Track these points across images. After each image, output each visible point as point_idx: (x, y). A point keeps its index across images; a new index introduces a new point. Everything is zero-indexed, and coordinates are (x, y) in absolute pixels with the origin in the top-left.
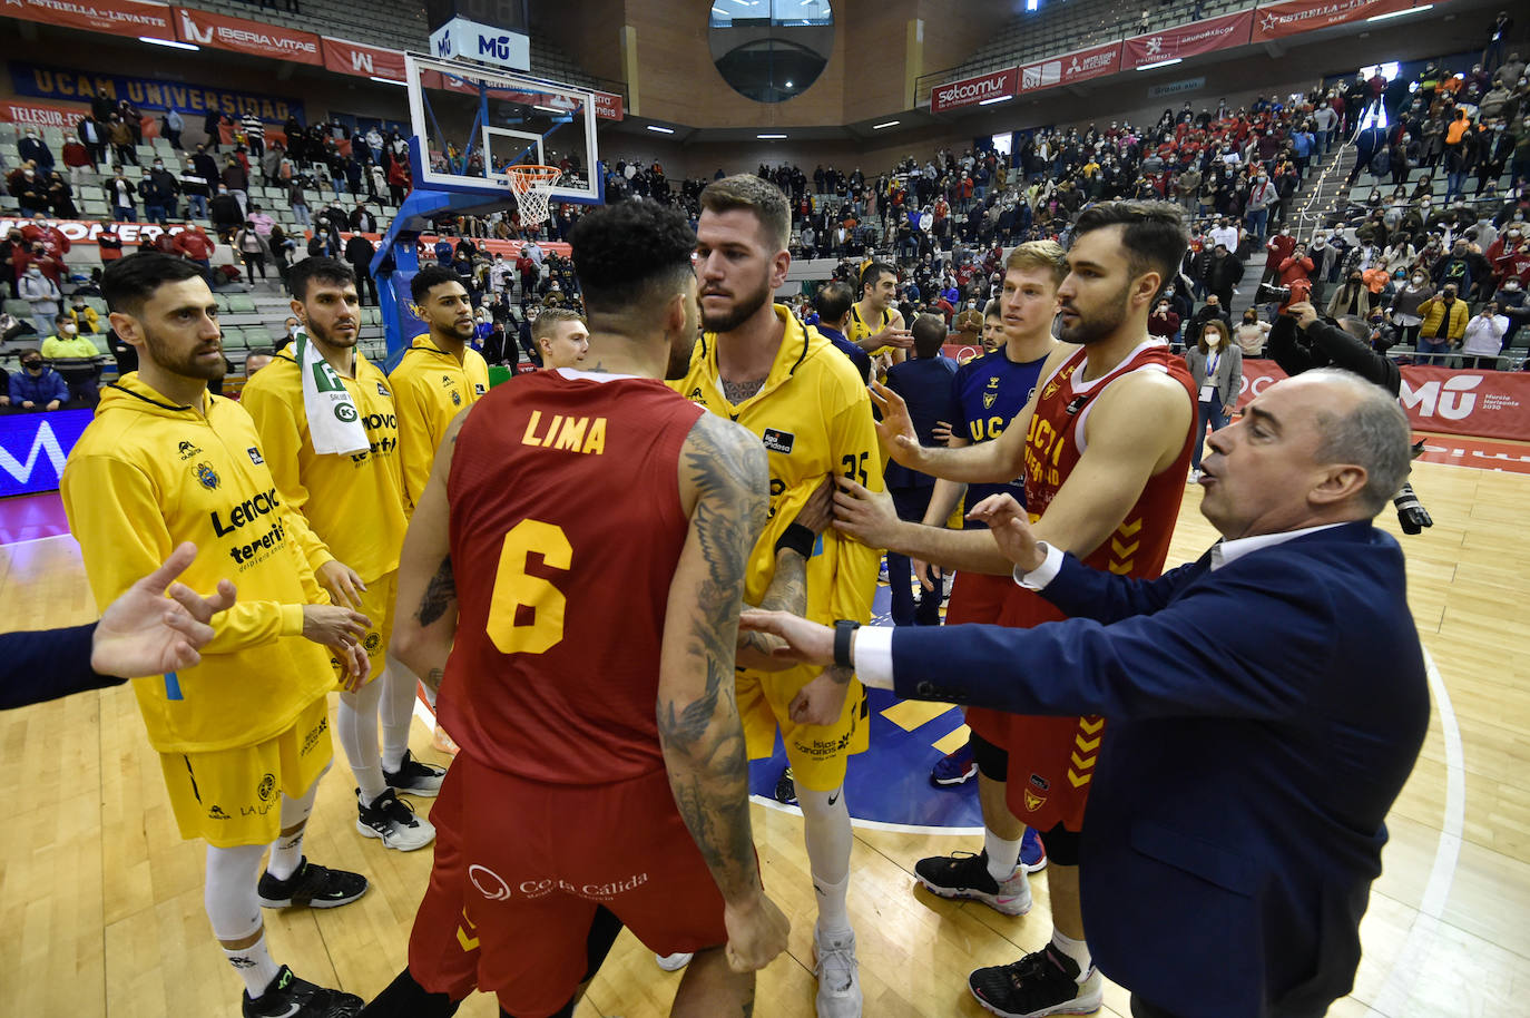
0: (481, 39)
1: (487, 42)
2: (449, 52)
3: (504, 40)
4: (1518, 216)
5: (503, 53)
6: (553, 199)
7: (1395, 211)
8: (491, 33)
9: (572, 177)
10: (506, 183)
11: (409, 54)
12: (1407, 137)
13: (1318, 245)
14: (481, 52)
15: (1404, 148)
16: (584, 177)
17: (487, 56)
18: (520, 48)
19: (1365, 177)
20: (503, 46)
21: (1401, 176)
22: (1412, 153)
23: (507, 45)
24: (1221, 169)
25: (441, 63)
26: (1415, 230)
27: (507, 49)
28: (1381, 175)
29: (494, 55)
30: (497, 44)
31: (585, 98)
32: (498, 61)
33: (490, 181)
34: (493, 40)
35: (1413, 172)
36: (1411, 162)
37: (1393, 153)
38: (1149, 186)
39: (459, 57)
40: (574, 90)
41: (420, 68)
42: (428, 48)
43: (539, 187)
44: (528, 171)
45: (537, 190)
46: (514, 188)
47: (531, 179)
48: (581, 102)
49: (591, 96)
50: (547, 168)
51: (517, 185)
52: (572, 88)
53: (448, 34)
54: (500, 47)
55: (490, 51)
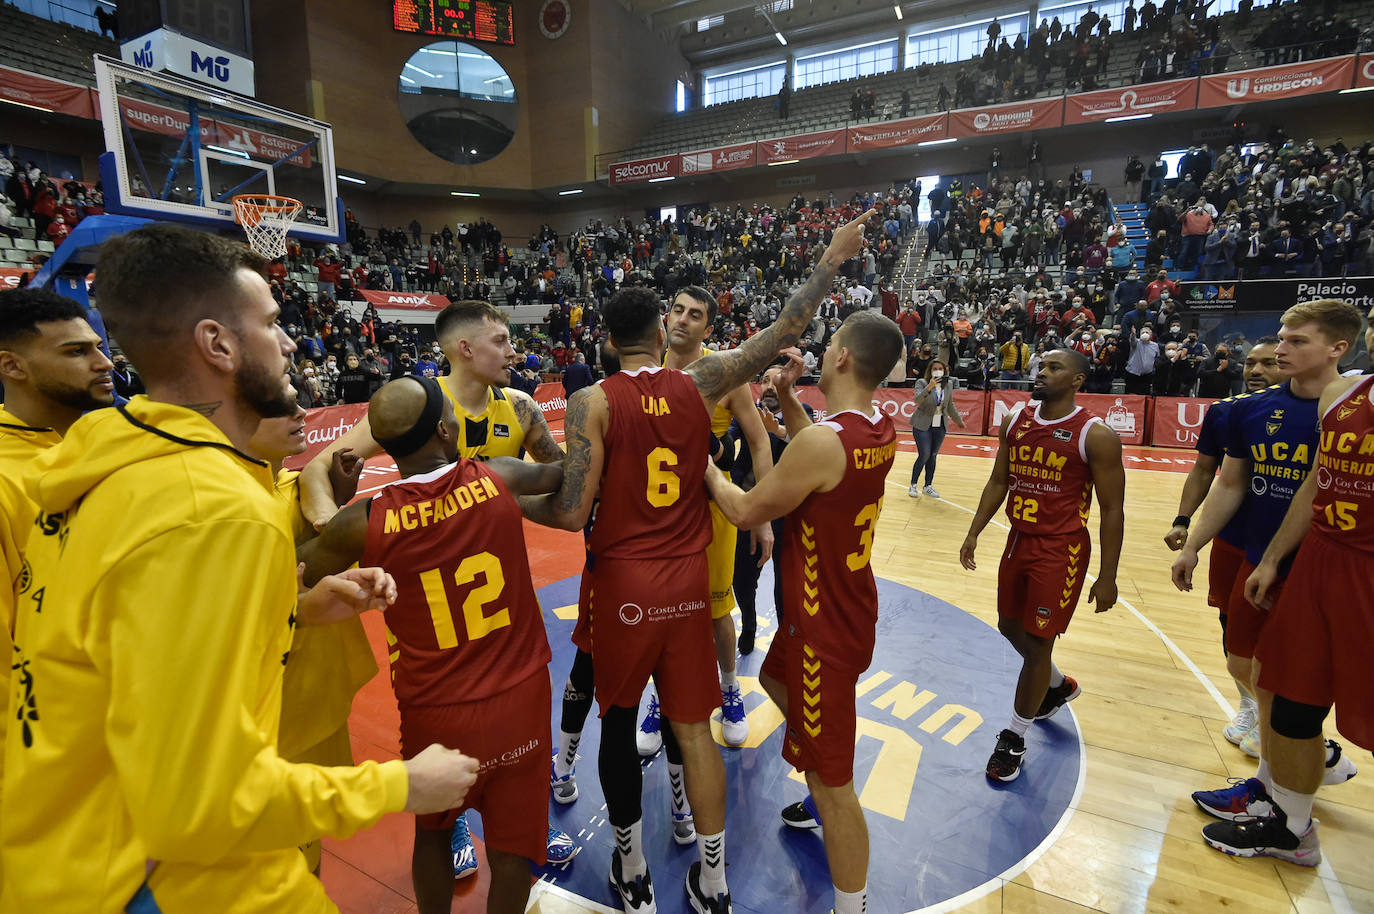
0: (195, 56)
1: (202, 60)
2: (150, 65)
4: (1038, 284)
5: (222, 74)
6: (291, 234)
7: (963, 277)
8: (206, 51)
9: (309, 212)
10: (228, 213)
11: (100, 58)
12: (957, 227)
14: (194, 69)
15: (957, 234)
17: (202, 75)
18: (242, 73)
19: (935, 255)
20: (222, 67)
21: (957, 256)
22: (963, 238)
23: (227, 67)
25: (145, 73)
26: (979, 292)
27: (226, 71)
28: (946, 253)
29: (210, 75)
30: (214, 63)
31: (322, 132)
32: (215, 81)
33: (209, 210)
34: (209, 60)
35: (964, 251)
36: (964, 245)
37: (951, 237)
38: (792, 254)
39: (165, 71)
40: (309, 122)
41: (116, 76)
42: (123, 56)
43: (271, 220)
44: (261, 202)
45: (269, 223)
46: (242, 219)
47: (262, 210)
48: (317, 136)
49: (329, 131)
50: (286, 200)
51: (245, 216)
52: (307, 120)
53: (148, 45)
54: (218, 68)
55: (206, 70)
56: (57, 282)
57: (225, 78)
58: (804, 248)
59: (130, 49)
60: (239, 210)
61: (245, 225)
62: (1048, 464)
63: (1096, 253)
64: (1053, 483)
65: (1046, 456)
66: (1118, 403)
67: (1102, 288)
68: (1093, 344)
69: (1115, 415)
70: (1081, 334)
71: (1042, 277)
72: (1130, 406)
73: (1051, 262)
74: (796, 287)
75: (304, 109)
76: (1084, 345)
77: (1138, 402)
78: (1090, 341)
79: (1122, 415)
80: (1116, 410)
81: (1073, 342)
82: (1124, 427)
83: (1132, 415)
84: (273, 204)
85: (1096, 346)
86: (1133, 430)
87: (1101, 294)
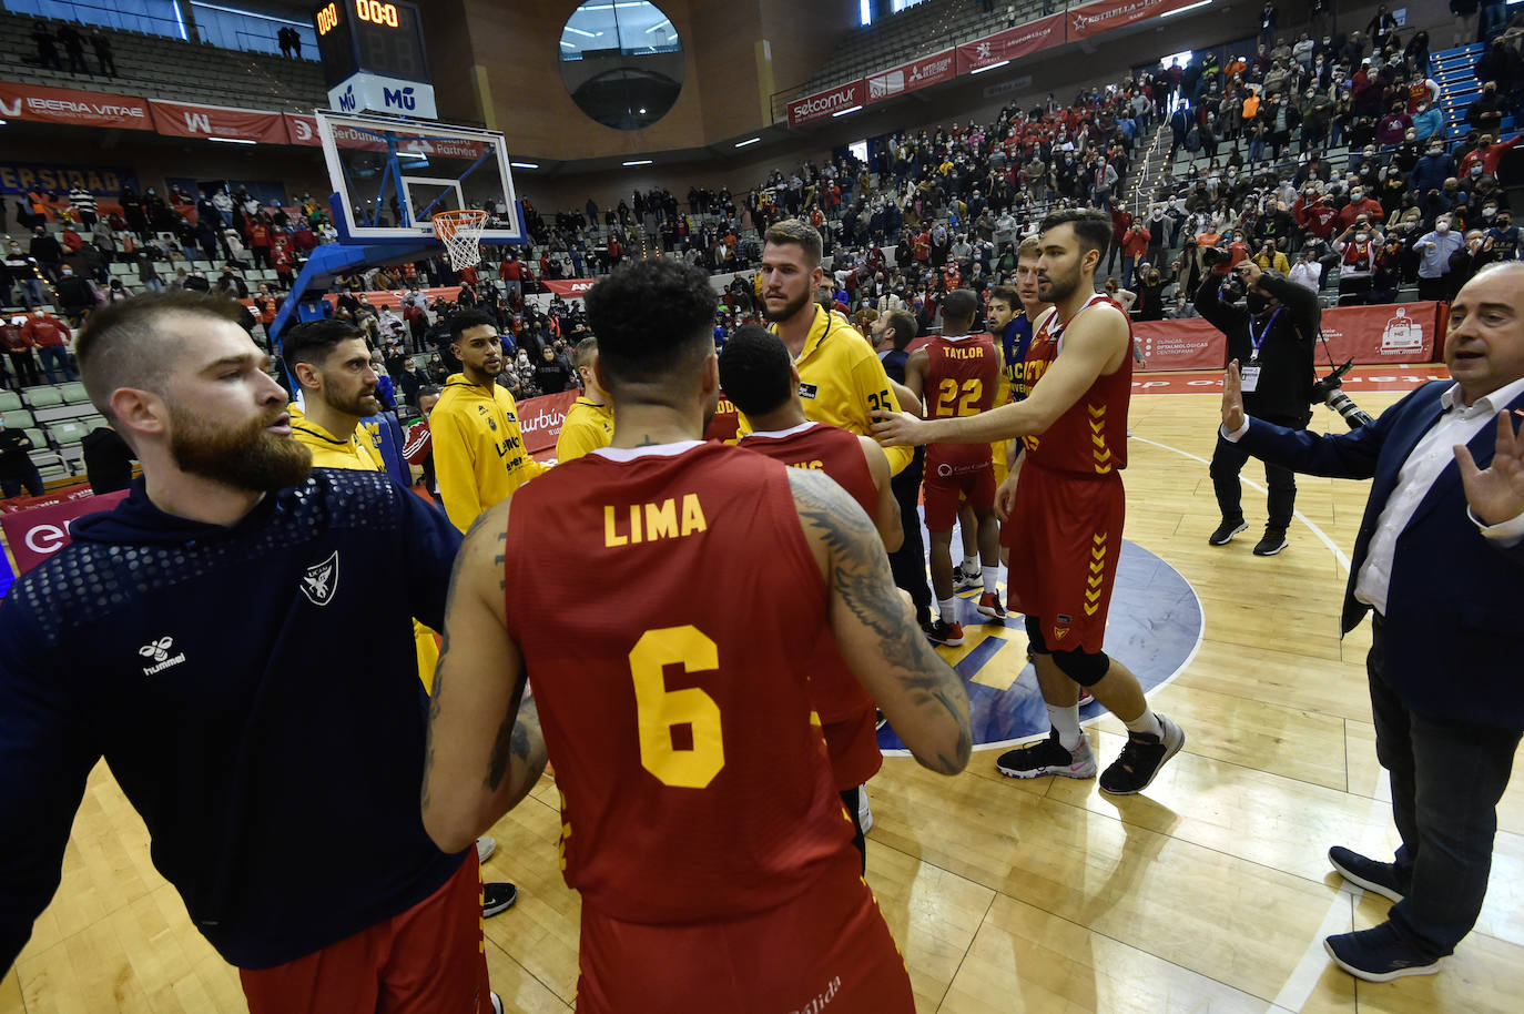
0: (386, 91)
1: (393, 94)
2: (353, 107)
3: (409, 91)
4: (1313, 176)
5: (410, 103)
6: (482, 241)
7: (1213, 181)
8: (396, 85)
9: (494, 219)
10: (429, 230)
11: (320, 112)
12: (1211, 116)
13: (1157, 217)
14: (388, 104)
15: (1210, 125)
16: (505, 218)
17: (394, 108)
18: (425, 98)
19: (1183, 154)
20: (408, 96)
21: (1211, 151)
22: (1217, 129)
23: (412, 96)
24: (1060, 157)
25: (351, 117)
26: (1232, 196)
27: (412, 99)
28: (1195, 151)
29: (401, 106)
30: (403, 95)
31: (496, 141)
33: (415, 230)
34: (398, 92)
35: (1220, 145)
36: (1218, 137)
37: (1202, 130)
38: (1001, 178)
39: (367, 111)
40: (485, 134)
41: (332, 126)
42: (332, 106)
43: (464, 232)
44: (455, 217)
45: (463, 234)
46: (442, 235)
47: (456, 224)
48: (492, 146)
49: (502, 138)
50: (474, 212)
51: (444, 231)
52: (483, 132)
53: (350, 89)
54: (406, 98)
55: (397, 102)
56: (300, 307)
57: (412, 107)
58: (1016, 169)
59: (335, 95)
60: (438, 226)
61: (445, 240)
63: (1395, 125)
66: (1400, 314)
67: (1396, 170)
68: (1369, 245)
69: (1395, 329)
70: (1354, 234)
71: (1316, 166)
72: (1416, 316)
73: (1339, 143)
74: (1005, 218)
75: (480, 124)
76: (1358, 246)
77: (1428, 310)
78: (1366, 242)
79: (1406, 328)
80: (1397, 322)
81: (1343, 244)
82: (1408, 342)
83: (1419, 326)
84: (464, 217)
85: (1374, 247)
86: (1420, 344)
87: (1396, 177)
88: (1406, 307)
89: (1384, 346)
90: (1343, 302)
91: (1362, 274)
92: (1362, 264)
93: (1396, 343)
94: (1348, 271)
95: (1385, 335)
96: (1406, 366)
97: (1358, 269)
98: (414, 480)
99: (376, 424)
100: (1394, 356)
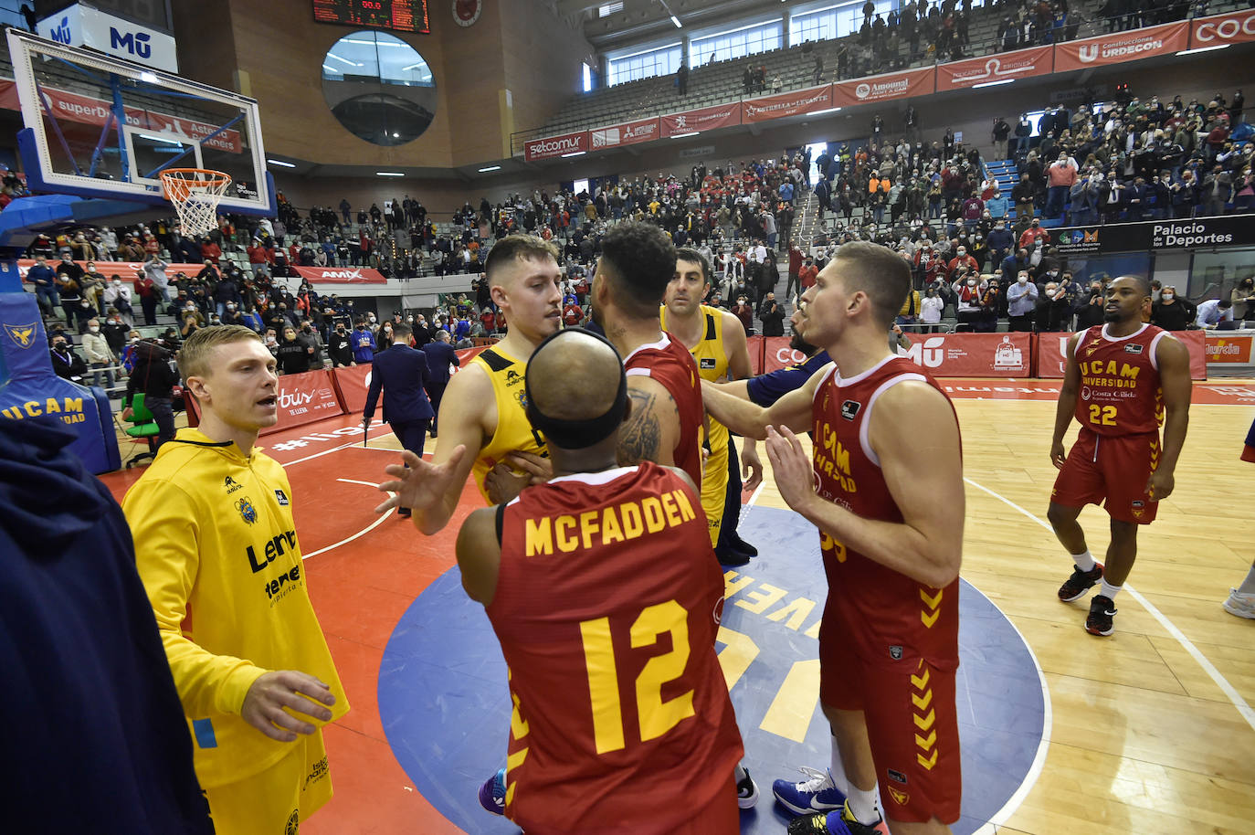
0: (114, 32)
1: (122, 36)
2: (68, 41)
3: (146, 37)
4: (924, 236)
5: (143, 51)
6: (219, 207)
7: (855, 234)
8: (125, 27)
9: (238, 186)
10: (156, 189)
11: (13, 32)
12: (848, 188)
13: (819, 257)
14: (114, 46)
15: (847, 194)
16: (252, 186)
17: (122, 51)
18: (164, 48)
19: (828, 214)
20: (143, 43)
21: (848, 214)
22: (852, 197)
23: (147, 43)
25: (62, 49)
27: (147, 47)
28: (838, 212)
29: (131, 51)
30: (135, 40)
31: (248, 107)
32: (136, 57)
33: (137, 185)
34: (129, 36)
35: (854, 210)
36: (853, 204)
37: (842, 197)
38: (698, 218)
39: (84, 47)
40: (235, 98)
41: (31, 51)
42: (39, 31)
43: (201, 195)
44: (189, 176)
45: (198, 198)
46: (170, 194)
47: (190, 185)
48: (242, 111)
49: (255, 106)
50: (214, 173)
51: (173, 191)
52: (232, 95)
53: (65, 21)
54: (139, 44)
55: (127, 46)
57: (147, 55)
58: (708, 212)
59: (46, 25)
60: (167, 185)
61: (174, 200)
62: (1123, 374)
63: (974, 206)
64: (1128, 390)
65: (1119, 368)
66: (1006, 340)
67: (981, 237)
68: (977, 288)
69: (1004, 352)
70: (966, 279)
71: (927, 229)
72: (1018, 343)
73: (934, 216)
74: (704, 248)
75: (229, 85)
76: (970, 289)
77: (1024, 338)
78: (974, 286)
79: (1010, 351)
80: (1004, 347)
81: (959, 287)
82: (1012, 362)
83: (1019, 350)
84: (202, 178)
85: (981, 290)
86: (1020, 364)
87: (980, 242)
88: (1010, 336)
89: (996, 364)
90: (960, 329)
91: (975, 309)
92: (974, 301)
93: (1004, 362)
94: (964, 307)
95: (996, 355)
96: (1012, 380)
97: (971, 305)
98: (124, 464)
99: (79, 400)
100: (1001, 372)
